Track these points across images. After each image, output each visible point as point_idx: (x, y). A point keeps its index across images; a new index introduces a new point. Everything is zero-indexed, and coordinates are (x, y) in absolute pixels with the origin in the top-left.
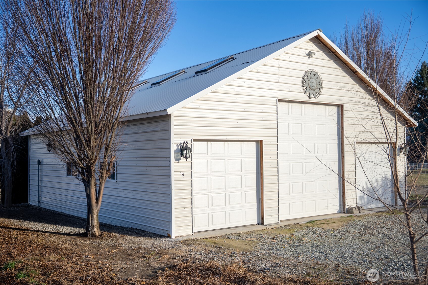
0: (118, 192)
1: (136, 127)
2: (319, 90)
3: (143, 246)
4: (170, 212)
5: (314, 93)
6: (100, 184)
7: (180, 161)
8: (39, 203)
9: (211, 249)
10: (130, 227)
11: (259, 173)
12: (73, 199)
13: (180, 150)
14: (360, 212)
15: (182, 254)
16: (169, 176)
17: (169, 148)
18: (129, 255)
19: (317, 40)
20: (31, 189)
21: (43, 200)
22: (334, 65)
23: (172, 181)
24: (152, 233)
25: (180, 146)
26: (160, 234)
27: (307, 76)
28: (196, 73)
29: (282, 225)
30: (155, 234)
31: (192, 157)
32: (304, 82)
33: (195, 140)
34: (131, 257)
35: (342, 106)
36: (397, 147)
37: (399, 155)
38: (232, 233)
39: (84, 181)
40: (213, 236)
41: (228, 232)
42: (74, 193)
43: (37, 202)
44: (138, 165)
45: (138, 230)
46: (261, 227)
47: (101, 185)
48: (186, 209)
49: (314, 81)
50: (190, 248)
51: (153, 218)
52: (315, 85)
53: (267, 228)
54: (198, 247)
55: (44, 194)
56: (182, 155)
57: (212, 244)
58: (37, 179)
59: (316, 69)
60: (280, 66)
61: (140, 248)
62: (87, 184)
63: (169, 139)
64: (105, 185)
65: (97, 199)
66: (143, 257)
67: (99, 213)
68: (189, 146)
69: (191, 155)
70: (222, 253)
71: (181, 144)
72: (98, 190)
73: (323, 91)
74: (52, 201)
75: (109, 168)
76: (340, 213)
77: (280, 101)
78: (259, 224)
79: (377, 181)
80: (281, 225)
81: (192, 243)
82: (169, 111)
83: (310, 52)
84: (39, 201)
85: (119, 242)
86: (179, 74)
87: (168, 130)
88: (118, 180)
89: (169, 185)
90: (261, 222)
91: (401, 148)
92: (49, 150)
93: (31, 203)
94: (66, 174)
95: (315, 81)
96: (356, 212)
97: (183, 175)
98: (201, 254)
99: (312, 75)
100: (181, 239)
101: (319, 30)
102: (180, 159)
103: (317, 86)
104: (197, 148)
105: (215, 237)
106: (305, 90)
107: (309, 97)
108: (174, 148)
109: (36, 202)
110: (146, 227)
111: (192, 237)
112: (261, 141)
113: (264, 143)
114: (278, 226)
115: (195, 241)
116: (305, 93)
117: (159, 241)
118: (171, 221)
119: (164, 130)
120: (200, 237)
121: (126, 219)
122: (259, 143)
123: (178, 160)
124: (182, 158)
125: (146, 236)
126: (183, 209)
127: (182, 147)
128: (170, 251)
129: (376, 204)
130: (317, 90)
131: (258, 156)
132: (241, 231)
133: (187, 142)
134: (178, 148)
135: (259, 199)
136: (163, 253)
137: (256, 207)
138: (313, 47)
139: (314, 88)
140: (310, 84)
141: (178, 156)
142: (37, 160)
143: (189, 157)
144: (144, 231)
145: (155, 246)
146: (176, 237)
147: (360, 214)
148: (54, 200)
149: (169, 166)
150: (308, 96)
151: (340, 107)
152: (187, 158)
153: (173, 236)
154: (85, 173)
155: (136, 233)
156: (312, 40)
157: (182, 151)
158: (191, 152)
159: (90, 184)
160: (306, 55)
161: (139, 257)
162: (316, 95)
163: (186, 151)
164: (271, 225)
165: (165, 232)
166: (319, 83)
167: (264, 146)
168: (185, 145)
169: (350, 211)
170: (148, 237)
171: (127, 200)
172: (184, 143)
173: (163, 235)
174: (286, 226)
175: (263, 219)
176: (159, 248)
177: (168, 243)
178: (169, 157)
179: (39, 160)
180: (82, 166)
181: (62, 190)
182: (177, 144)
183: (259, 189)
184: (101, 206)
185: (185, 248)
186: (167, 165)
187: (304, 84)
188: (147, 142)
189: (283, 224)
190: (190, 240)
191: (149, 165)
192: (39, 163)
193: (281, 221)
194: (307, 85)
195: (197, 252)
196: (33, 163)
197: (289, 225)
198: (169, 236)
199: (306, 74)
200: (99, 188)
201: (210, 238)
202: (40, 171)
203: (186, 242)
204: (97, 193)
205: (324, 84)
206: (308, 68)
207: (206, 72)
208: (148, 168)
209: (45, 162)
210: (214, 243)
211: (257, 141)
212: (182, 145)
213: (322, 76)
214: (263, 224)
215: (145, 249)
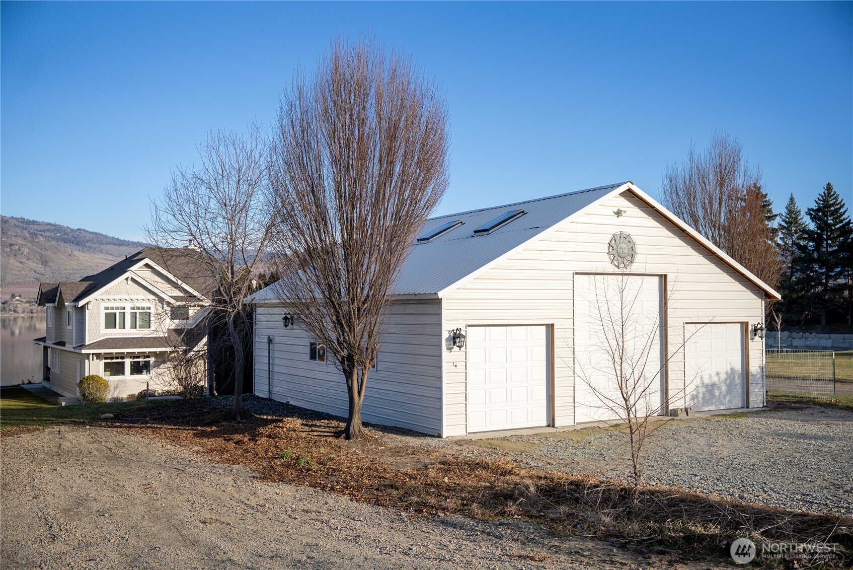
0: (378, 383)
1: (401, 306)
2: (632, 258)
3: (411, 444)
4: (441, 409)
5: (625, 261)
6: (363, 374)
7: (452, 350)
8: (269, 394)
9: (485, 449)
10: (394, 425)
11: (549, 364)
12: (319, 390)
13: (452, 338)
14: (687, 415)
15: (454, 453)
16: (440, 367)
17: (440, 335)
18: (398, 452)
19: (630, 195)
20: (256, 374)
21: (274, 390)
22: (655, 223)
23: (443, 373)
24: (420, 433)
25: (452, 333)
26: (429, 433)
27: (615, 241)
28: (476, 232)
29: (577, 429)
30: (423, 433)
31: (466, 346)
32: (611, 248)
33: (469, 326)
34: (400, 454)
35: (665, 276)
36: (750, 328)
37: (752, 339)
38: (513, 434)
39: (345, 371)
40: (490, 437)
41: (508, 434)
42: (319, 382)
43: (268, 393)
44: (403, 352)
45: (403, 429)
46: (551, 430)
47: (364, 377)
48: (459, 406)
49: (624, 246)
50: (462, 447)
51: (421, 415)
52: (626, 251)
53: (558, 431)
54: (471, 447)
55: (275, 383)
56: (455, 343)
57: (487, 445)
58: (267, 362)
59: (627, 231)
60: (578, 231)
61: (408, 446)
62: (348, 375)
63: (440, 324)
64: (368, 374)
65: (359, 392)
66: (412, 454)
67: (362, 410)
68: (463, 333)
69: (465, 343)
70: (495, 453)
71: (454, 330)
72: (360, 381)
73: (638, 258)
74: (289, 392)
75: (372, 357)
76: (663, 415)
77: (577, 273)
78: (549, 426)
79: (718, 374)
80: (575, 428)
81: (466, 444)
82: (440, 294)
83: (618, 210)
84: (270, 392)
85: (384, 439)
86: (455, 225)
87: (439, 314)
88: (379, 368)
89: (440, 378)
90: (551, 424)
91: (755, 330)
92: (286, 326)
93: (257, 394)
94: (309, 358)
95: (626, 247)
96: (682, 416)
97: (456, 366)
98: (473, 453)
99: (622, 239)
100: (453, 439)
101: (630, 182)
102: (453, 348)
103: (629, 252)
104: (472, 335)
105: (492, 439)
106: (612, 258)
107: (618, 267)
108: (445, 335)
109: (266, 393)
110: (413, 426)
111: (466, 438)
112: (552, 325)
113: (555, 327)
114: (572, 429)
115: (470, 442)
116: (611, 263)
117: (428, 440)
118: (442, 419)
119: (435, 314)
120: (474, 437)
121: (388, 416)
122: (550, 328)
123: (450, 349)
124: (455, 347)
125: (413, 436)
126: (456, 406)
127: (455, 334)
128: (441, 450)
129: (716, 405)
130: (629, 258)
131: (549, 343)
132: (524, 433)
133: (460, 329)
134: (450, 335)
135: (550, 395)
136: (433, 451)
137: (546, 405)
138: (624, 204)
139: (624, 255)
140: (619, 250)
141: (450, 345)
142: (267, 337)
143: (463, 346)
144: (411, 431)
145: (424, 445)
146: (447, 437)
147: (687, 417)
148: (292, 391)
149: (440, 356)
150: (616, 266)
151: (663, 278)
152: (460, 347)
153: (444, 436)
154: (346, 362)
155: (401, 432)
156: (622, 194)
157: (454, 338)
158: (465, 340)
159: (352, 375)
160: (614, 214)
161: (408, 454)
162: (628, 263)
163: (460, 339)
164: (563, 427)
165: (434, 431)
166: (632, 248)
167: (555, 330)
168: (458, 332)
169: (674, 413)
170: (416, 436)
171: (390, 394)
172: (457, 329)
173: (433, 434)
174: (582, 429)
175: (553, 420)
176: (429, 447)
177: (438, 443)
178: (440, 346)
179: (269, 337)
180: (342, 354)
181: (302, 378)
182: (449, 331)
183: (549, 384)
184: (363, 401)
185: (457, 448)
186: (438, 354)
187: (611, 250)
188: (414, 326)
189: (579, 427)
190: (463, 441)
191: (418, 353)
192: (270, 341)
193: (578, 424)
194: (614, 252)
195: (469, 451)
196: (259, 341)
197: (585, 429)
198: (440, 436)
199: (614, 238)
200: (362, 380)
201: (487, 439)
202: (270, 351)
203: (459, 442)
204: (360, 384)
205: (639, 249)
206: (616, 230)
207: (487, 233)
208: (415, 356)
209: (277, 340)
210: (490, 444)
211: (547, 325)
212: (455, 332)
213: (635, 239)
214: (553, 426)
215: (414, 448)
